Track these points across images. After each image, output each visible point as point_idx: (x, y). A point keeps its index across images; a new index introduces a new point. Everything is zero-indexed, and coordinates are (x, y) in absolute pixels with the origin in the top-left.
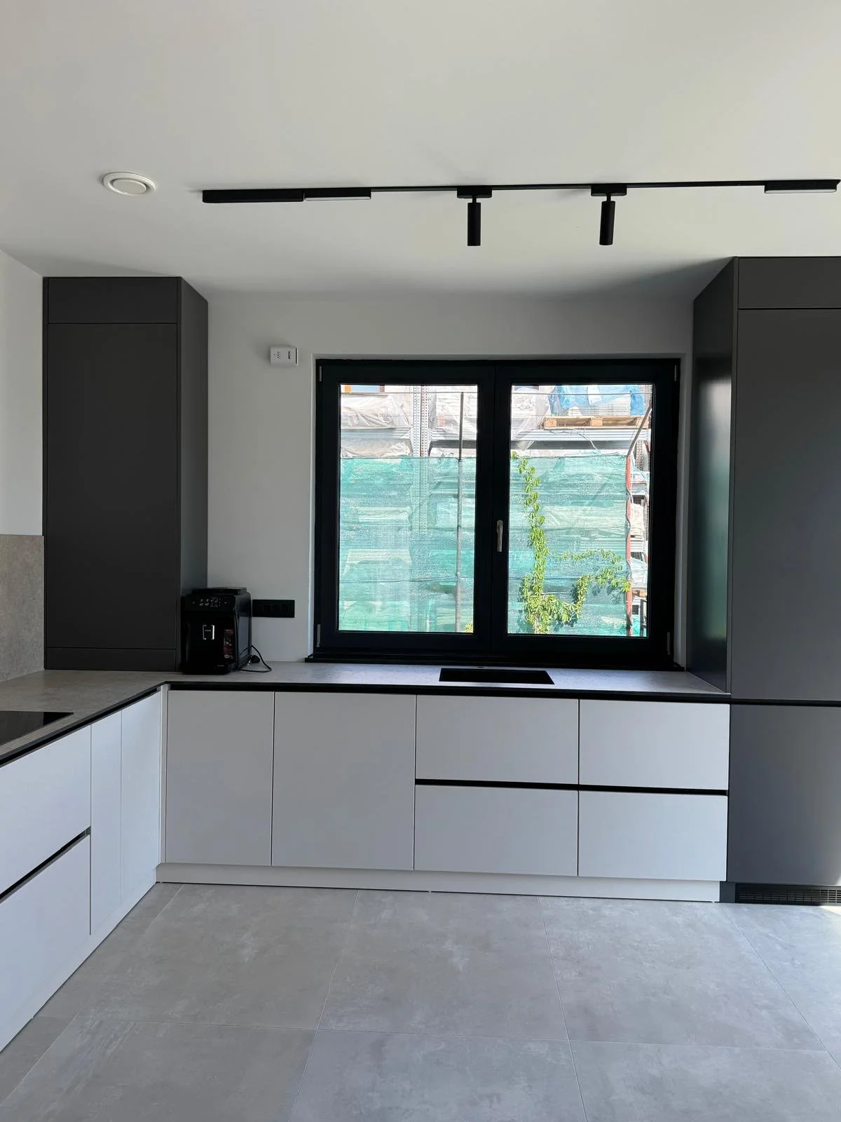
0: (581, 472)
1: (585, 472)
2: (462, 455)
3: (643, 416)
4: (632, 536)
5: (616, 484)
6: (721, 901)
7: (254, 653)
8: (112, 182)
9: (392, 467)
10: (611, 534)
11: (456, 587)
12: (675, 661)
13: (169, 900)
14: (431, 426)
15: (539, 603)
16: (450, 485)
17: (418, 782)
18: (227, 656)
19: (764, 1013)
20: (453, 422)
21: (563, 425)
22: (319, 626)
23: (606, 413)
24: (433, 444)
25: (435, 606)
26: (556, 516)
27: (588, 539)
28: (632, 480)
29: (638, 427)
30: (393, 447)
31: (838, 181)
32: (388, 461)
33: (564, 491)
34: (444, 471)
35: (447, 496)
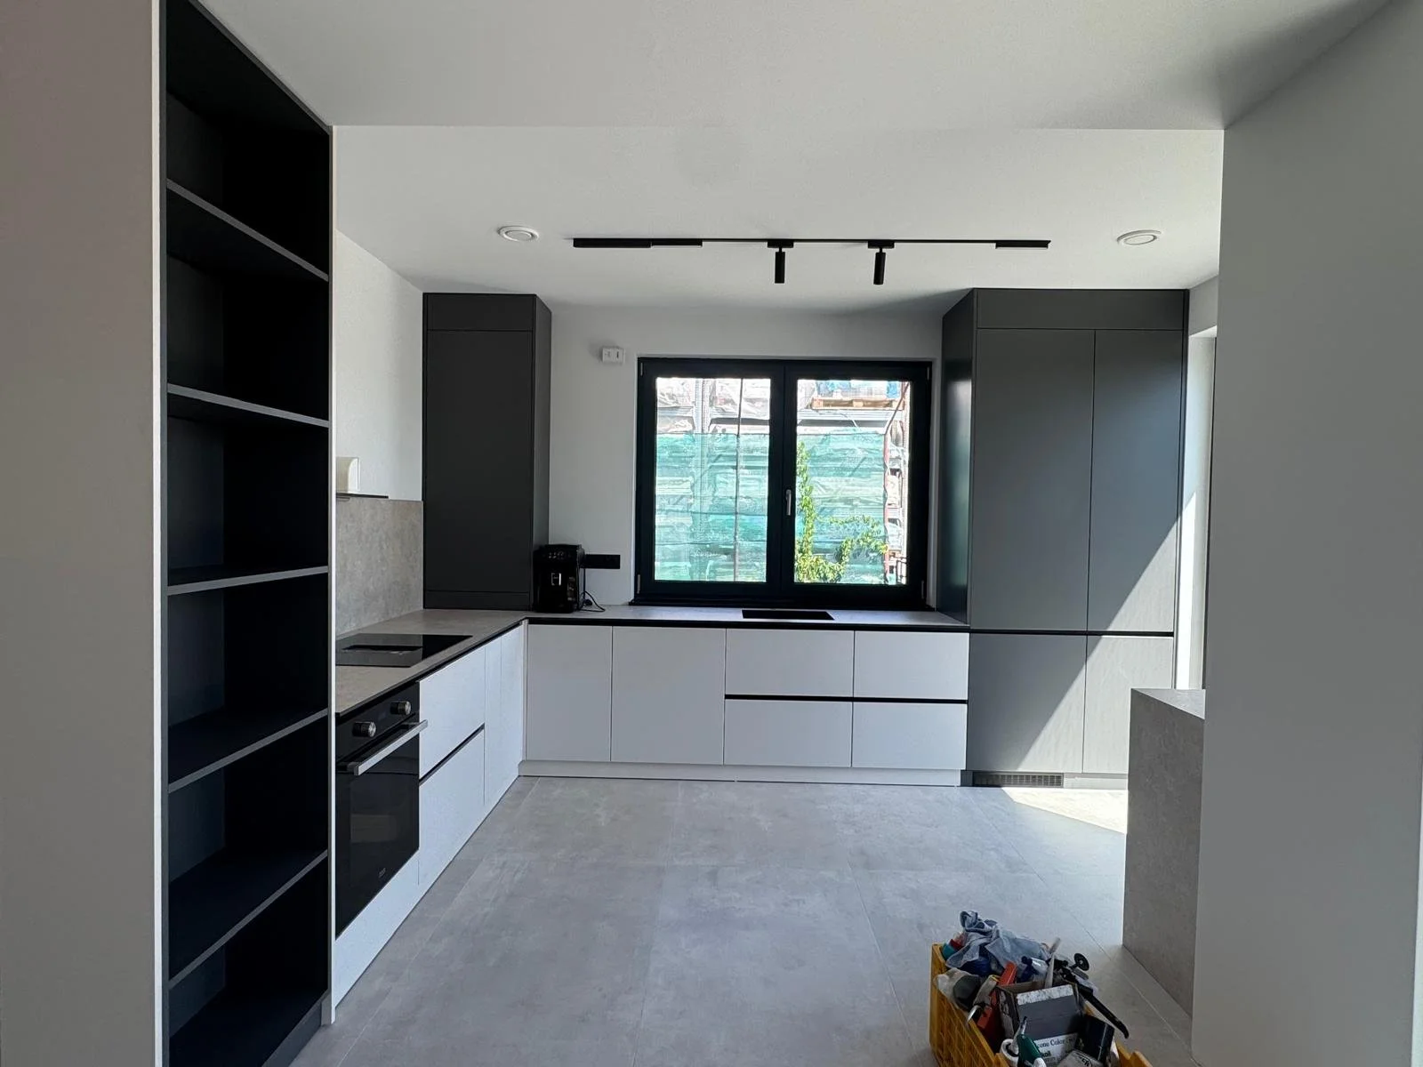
0: (844, 447)
1: (847, 447)
2: (741, 432)
3: (898, 399)
4: (890, 505)
5: (876, 459)
6: (962, 785)
7: (587, 597)
8: (506, 233)
9: (677, 441)
10: (871, 502)
11: (735, 549)
12: (927, 603)
13: (530, 790)
14: (711, 406)
15: (808, 563)
16: (730, 458)
17: (727, 697)
18: (570, 599)
19: (992, 853)
20: (732, 402)
21: (828, 405)
22: (639, 576)
23: (866, 396)
24: (713, 421)
25: (715, 566)
26: (823, 486)
27: (850, 506)
28: (888, 455)
29: (895, 409)
30: (677, 423)
31: (1050, 241)
32: (675, 436)
33: (828, 464)
34: (724, 445)
35: (727, 467)
